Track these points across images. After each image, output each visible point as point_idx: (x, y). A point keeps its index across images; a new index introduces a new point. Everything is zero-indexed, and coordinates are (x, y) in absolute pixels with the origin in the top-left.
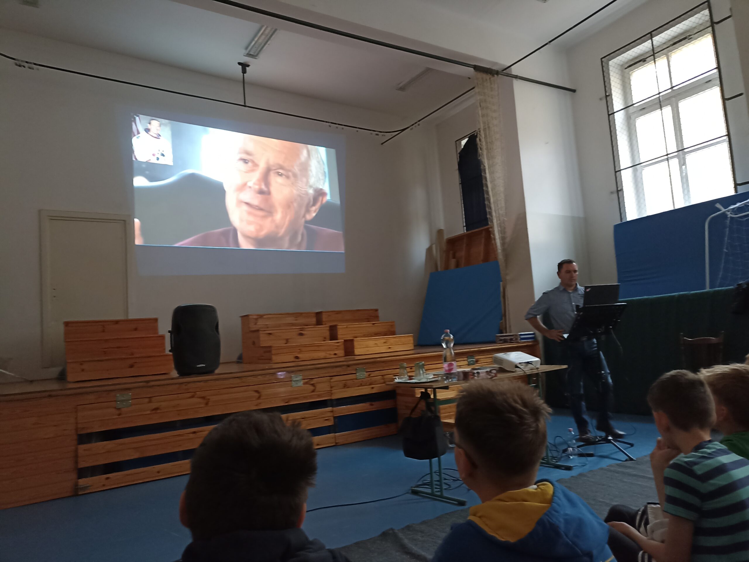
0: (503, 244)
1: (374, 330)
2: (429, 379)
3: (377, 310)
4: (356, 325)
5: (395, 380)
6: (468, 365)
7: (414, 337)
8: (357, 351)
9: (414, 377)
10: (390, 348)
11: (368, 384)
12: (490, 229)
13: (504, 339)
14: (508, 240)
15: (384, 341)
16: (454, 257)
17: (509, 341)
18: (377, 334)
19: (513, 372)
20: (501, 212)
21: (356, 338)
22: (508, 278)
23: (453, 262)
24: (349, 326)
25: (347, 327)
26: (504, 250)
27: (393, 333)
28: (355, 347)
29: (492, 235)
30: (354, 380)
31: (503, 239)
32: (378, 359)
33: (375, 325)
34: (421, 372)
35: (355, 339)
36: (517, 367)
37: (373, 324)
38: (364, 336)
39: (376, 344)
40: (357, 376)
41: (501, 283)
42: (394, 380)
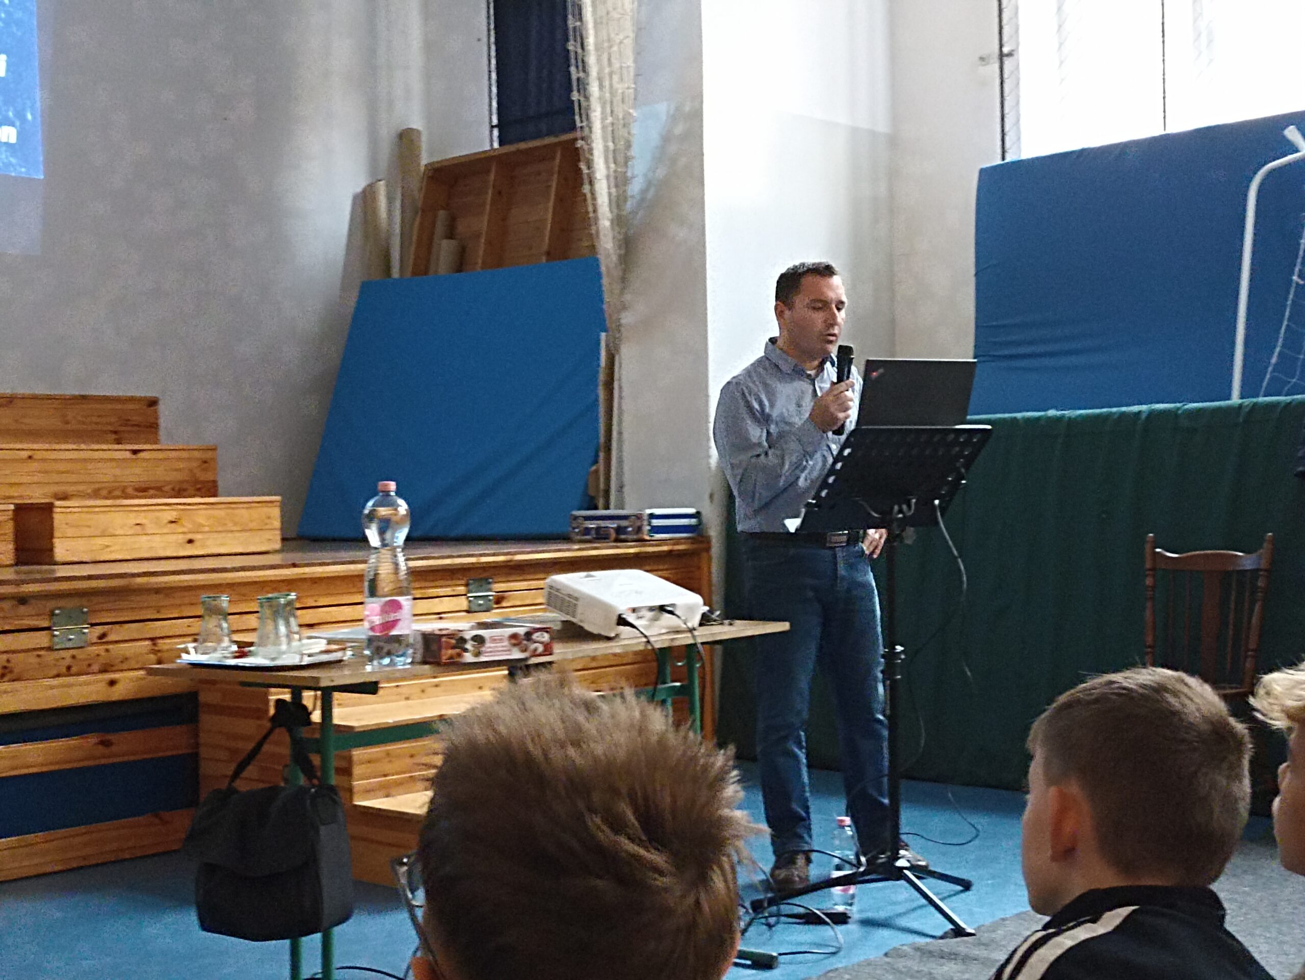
0: (618, 202)
1: (136, 473)
2: (310, 655)
3: (153, 403)
4: (68, 451)
5: (184, 656)
6: (468, 612)
7: (283, 506)
8: (61, 550)
9: (252, 649)
10: (190, 541)
11: (96, 668)
12: (580, 143)
13: (598, 529)
14: (635, 188)
15: (172, 515)
16: (450, 234)
17: (613, 535)
18: (143, 490)
19: (609, 639)
20: (620, 87)
21: (65, 497)
22: (627, 318)
23: (445, 249)
24: (38, 455)
25: (30, 457)
26: (619, 221)
27: (210, 489)
28: (57, 534)
29: (583, 166)
30: (42, 653)
31: (620, 181)
32: (139, 580)
33: (142, 455)
34: (282, 629)
35: (58, 503)
36: (622, 621)
37: (135, 452)
38: (96, 494)
39: (138, 524)
40: (56, 639)
41: (603, 335)
42: (180, 657)
